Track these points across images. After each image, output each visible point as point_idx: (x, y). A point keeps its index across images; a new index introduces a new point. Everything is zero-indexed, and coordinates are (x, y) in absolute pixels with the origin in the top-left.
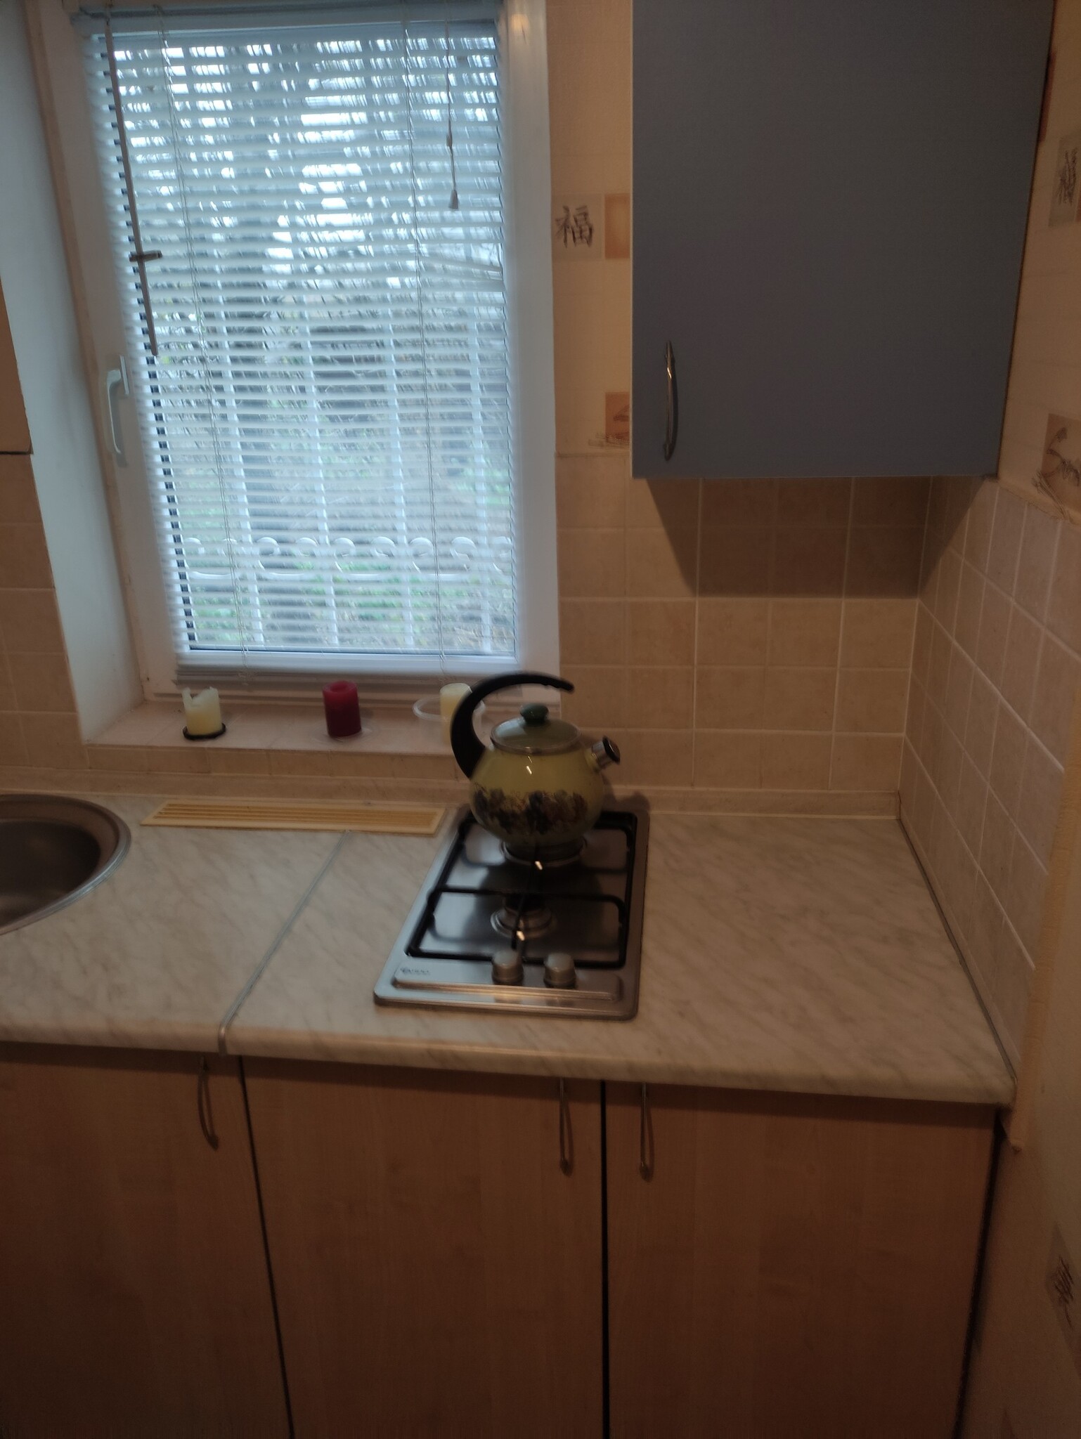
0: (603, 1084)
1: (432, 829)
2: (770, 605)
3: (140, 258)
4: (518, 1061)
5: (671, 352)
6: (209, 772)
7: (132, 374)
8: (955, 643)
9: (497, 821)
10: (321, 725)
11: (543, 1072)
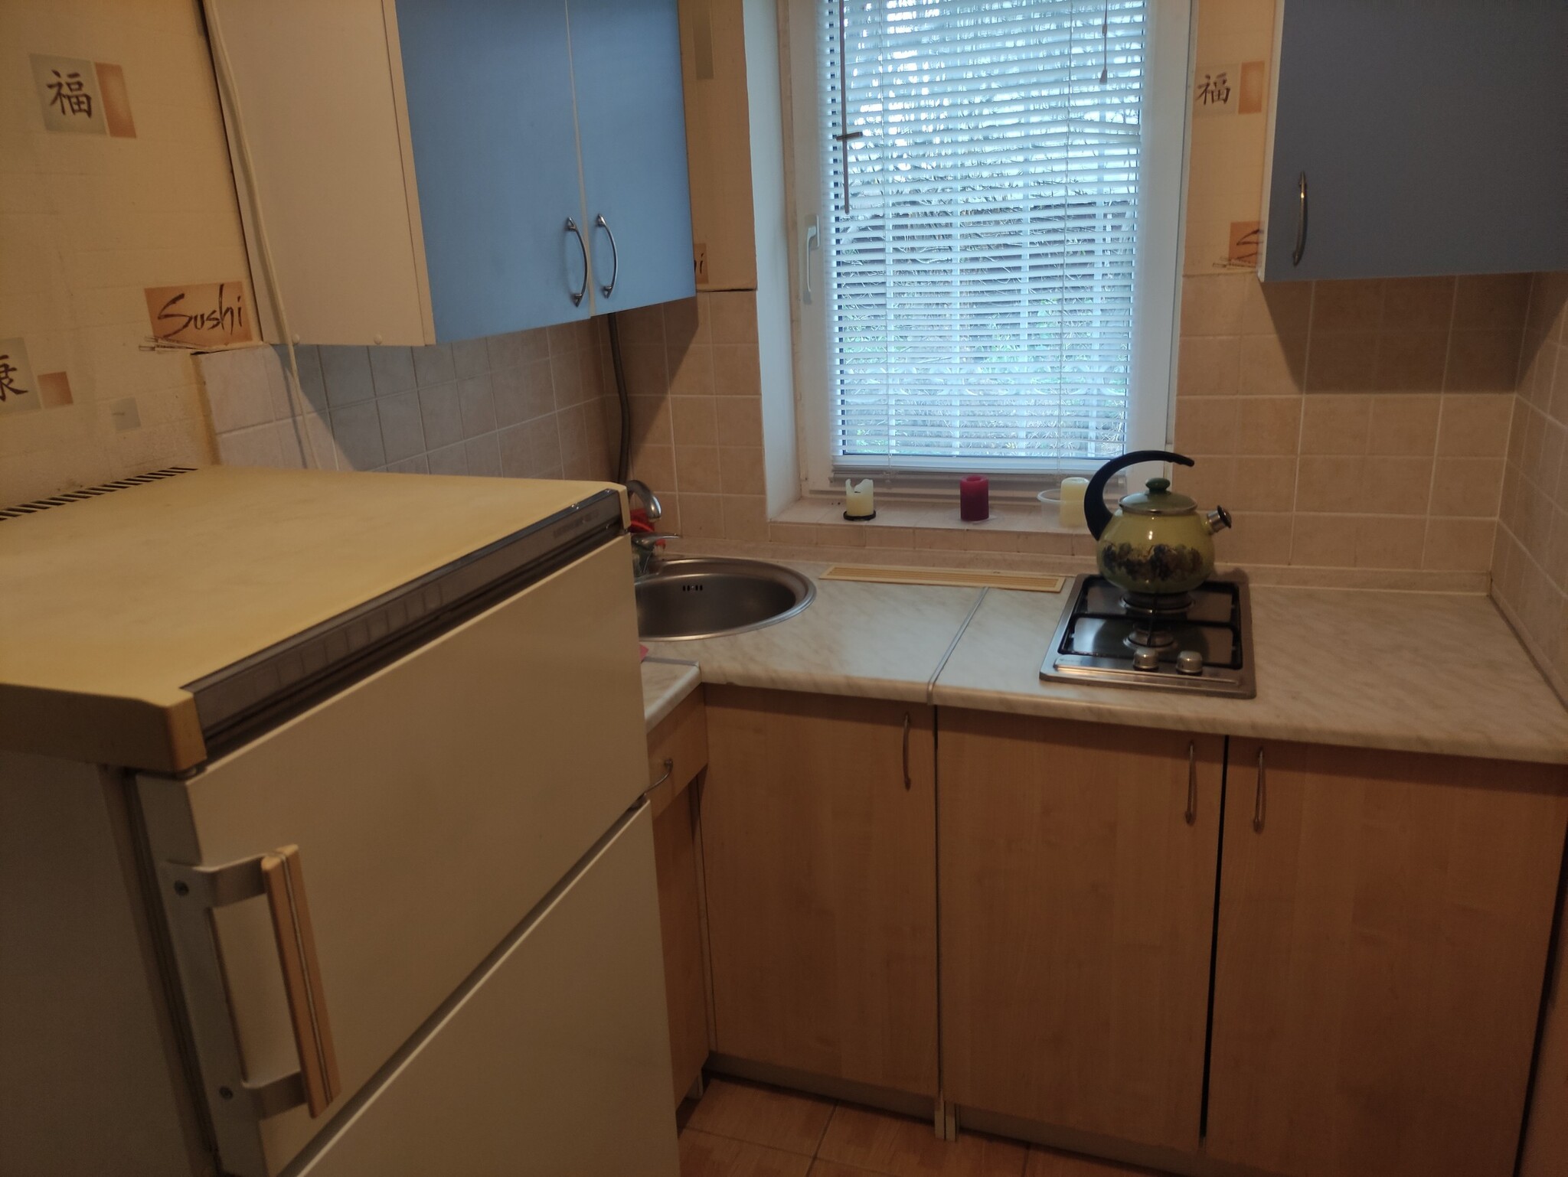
0: (1227, 738)
1: (1057, 588)
2: (1372, 399)
3: (845, 137)
4: (1161, 717)
5: (1305, 180)
6: (865, 546)
7: (824, 229)
8: (1550, 418)
9: (1123, 570)
10: (957, 513)
11: (1181, 727)
